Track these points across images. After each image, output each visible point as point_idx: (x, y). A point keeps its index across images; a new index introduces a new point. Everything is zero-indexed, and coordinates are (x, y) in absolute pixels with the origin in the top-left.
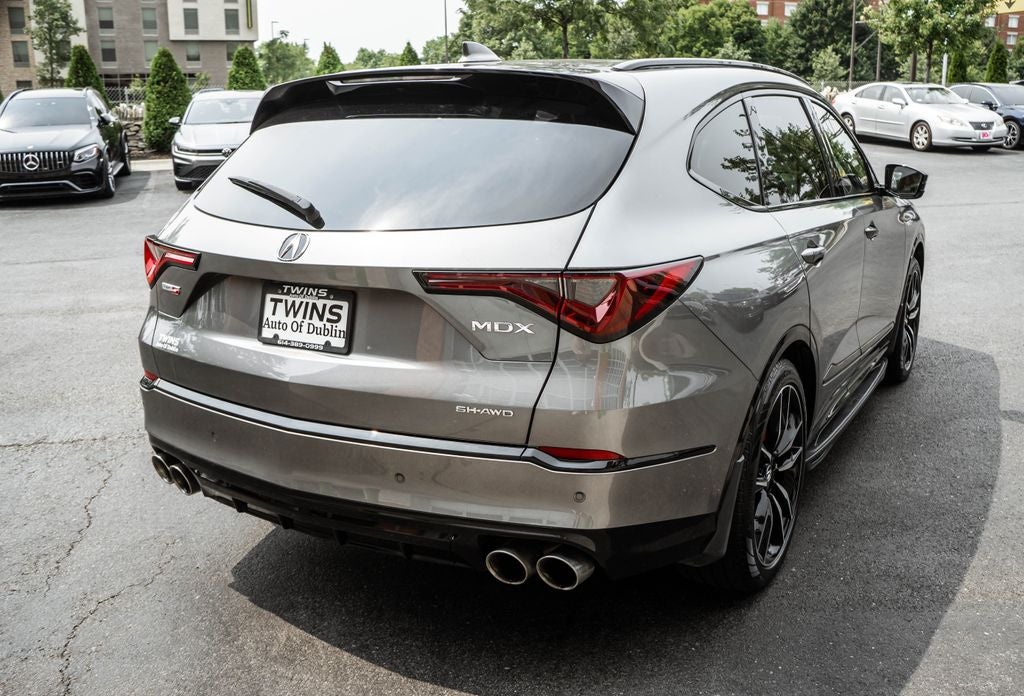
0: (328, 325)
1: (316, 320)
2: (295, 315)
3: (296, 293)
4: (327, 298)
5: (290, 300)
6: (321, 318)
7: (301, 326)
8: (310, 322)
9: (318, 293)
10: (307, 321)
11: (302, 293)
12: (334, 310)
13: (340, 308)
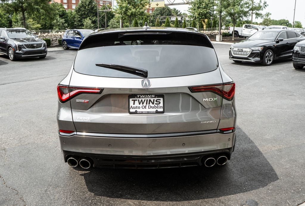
0: (156, 105)
1: (151, 104)
2: (143, 104)
3: (142, 97)
4: (155, 97)
5: (140, 100)
6: (153, 103)
7: (146, 107)
8: (149, 105)
9: (151, 96)
10: (148, 105)
11: (145, 97)
12: (157, 101)
13: (160, 100)
